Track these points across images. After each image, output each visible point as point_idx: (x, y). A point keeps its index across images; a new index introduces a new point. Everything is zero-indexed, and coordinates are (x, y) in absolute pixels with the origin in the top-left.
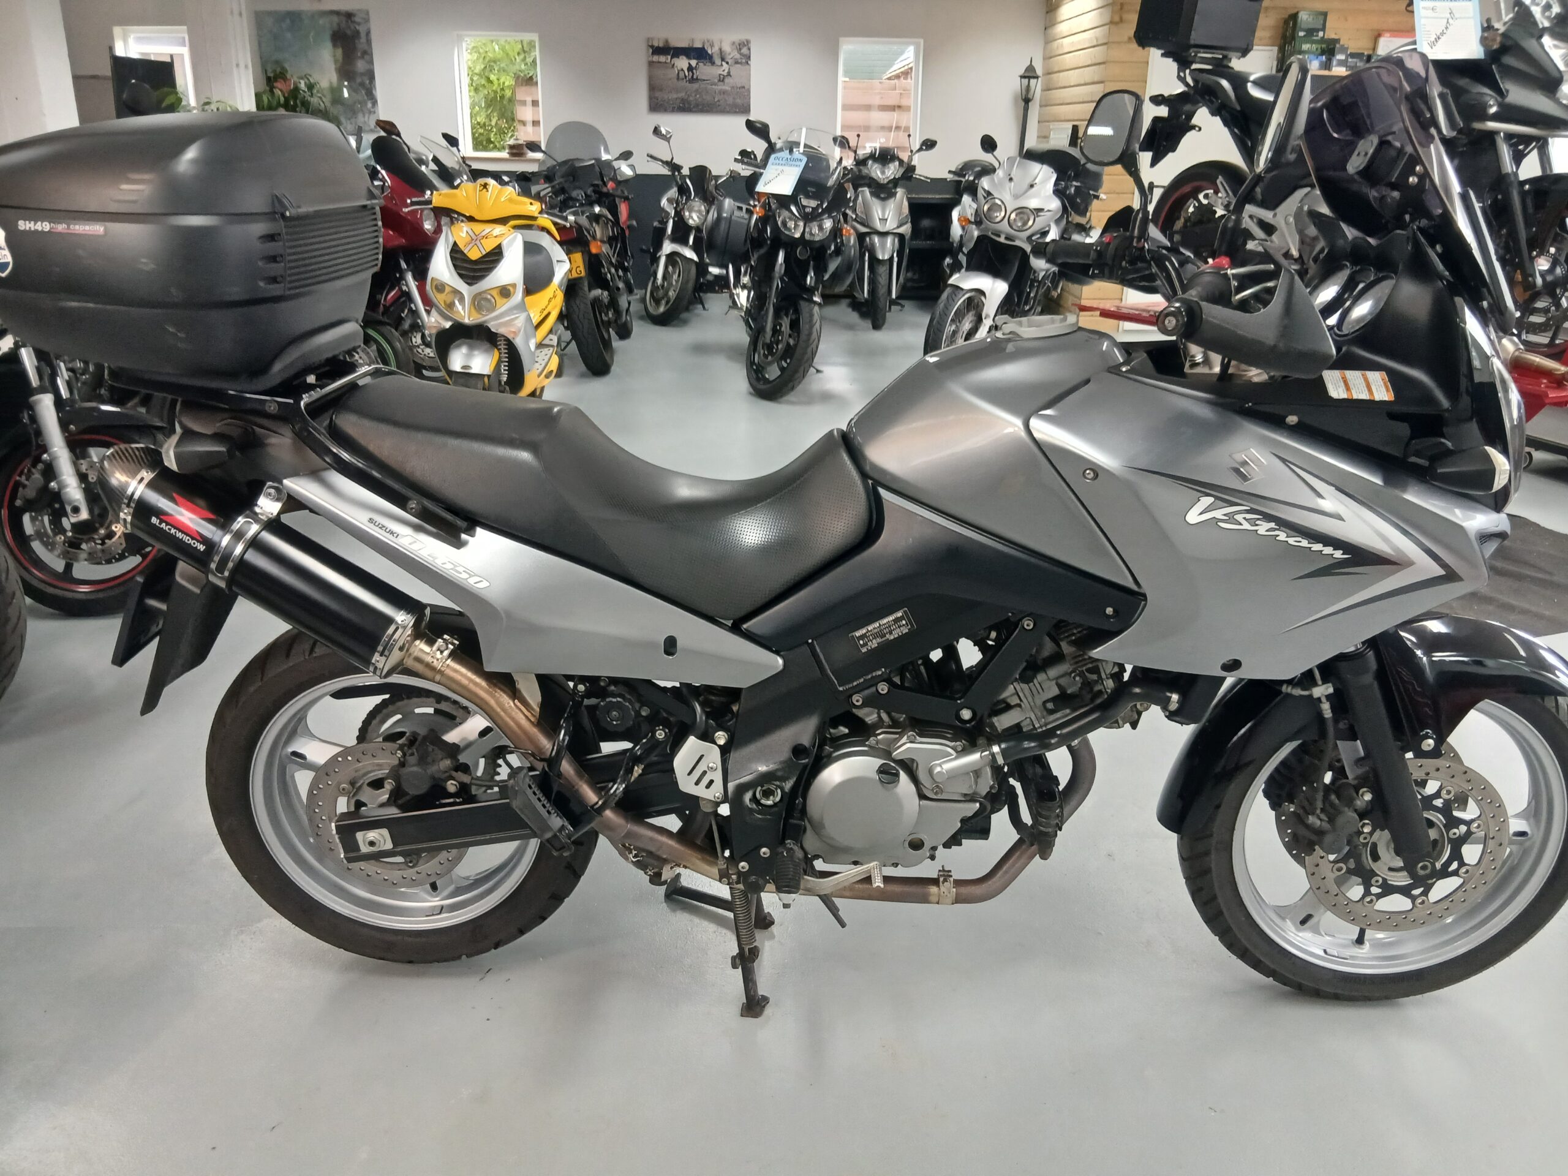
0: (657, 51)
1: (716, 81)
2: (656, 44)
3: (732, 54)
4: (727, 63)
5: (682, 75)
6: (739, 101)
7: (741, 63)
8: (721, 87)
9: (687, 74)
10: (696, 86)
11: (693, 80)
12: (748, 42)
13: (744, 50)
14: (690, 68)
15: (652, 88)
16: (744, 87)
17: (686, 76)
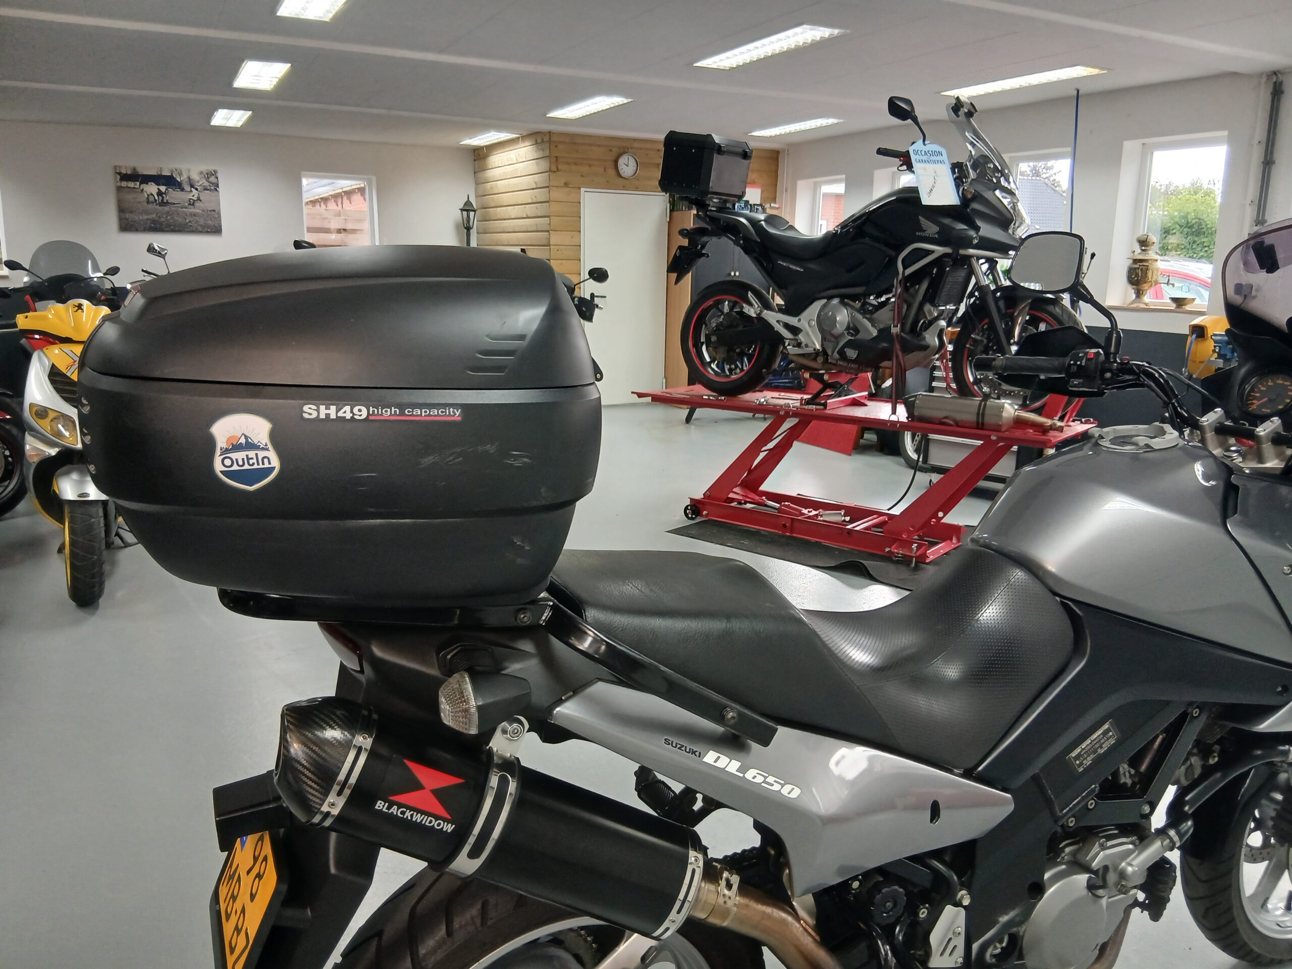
0: (125, 177)
1: (186, 204)
2: (124, 172)
3: (201, 182)
4: (197, 189)
5: (151, 199)
6: (210, 223)
7: (210, 190)
8: (192, 210)
9: (156, 198)
10: (166, 208)
11: (163, 204)
12: (215, 172)
13: (212, 179)
14: (160, 193)
15: (121, 210)
16: (214, 211)
17: (156, 200)
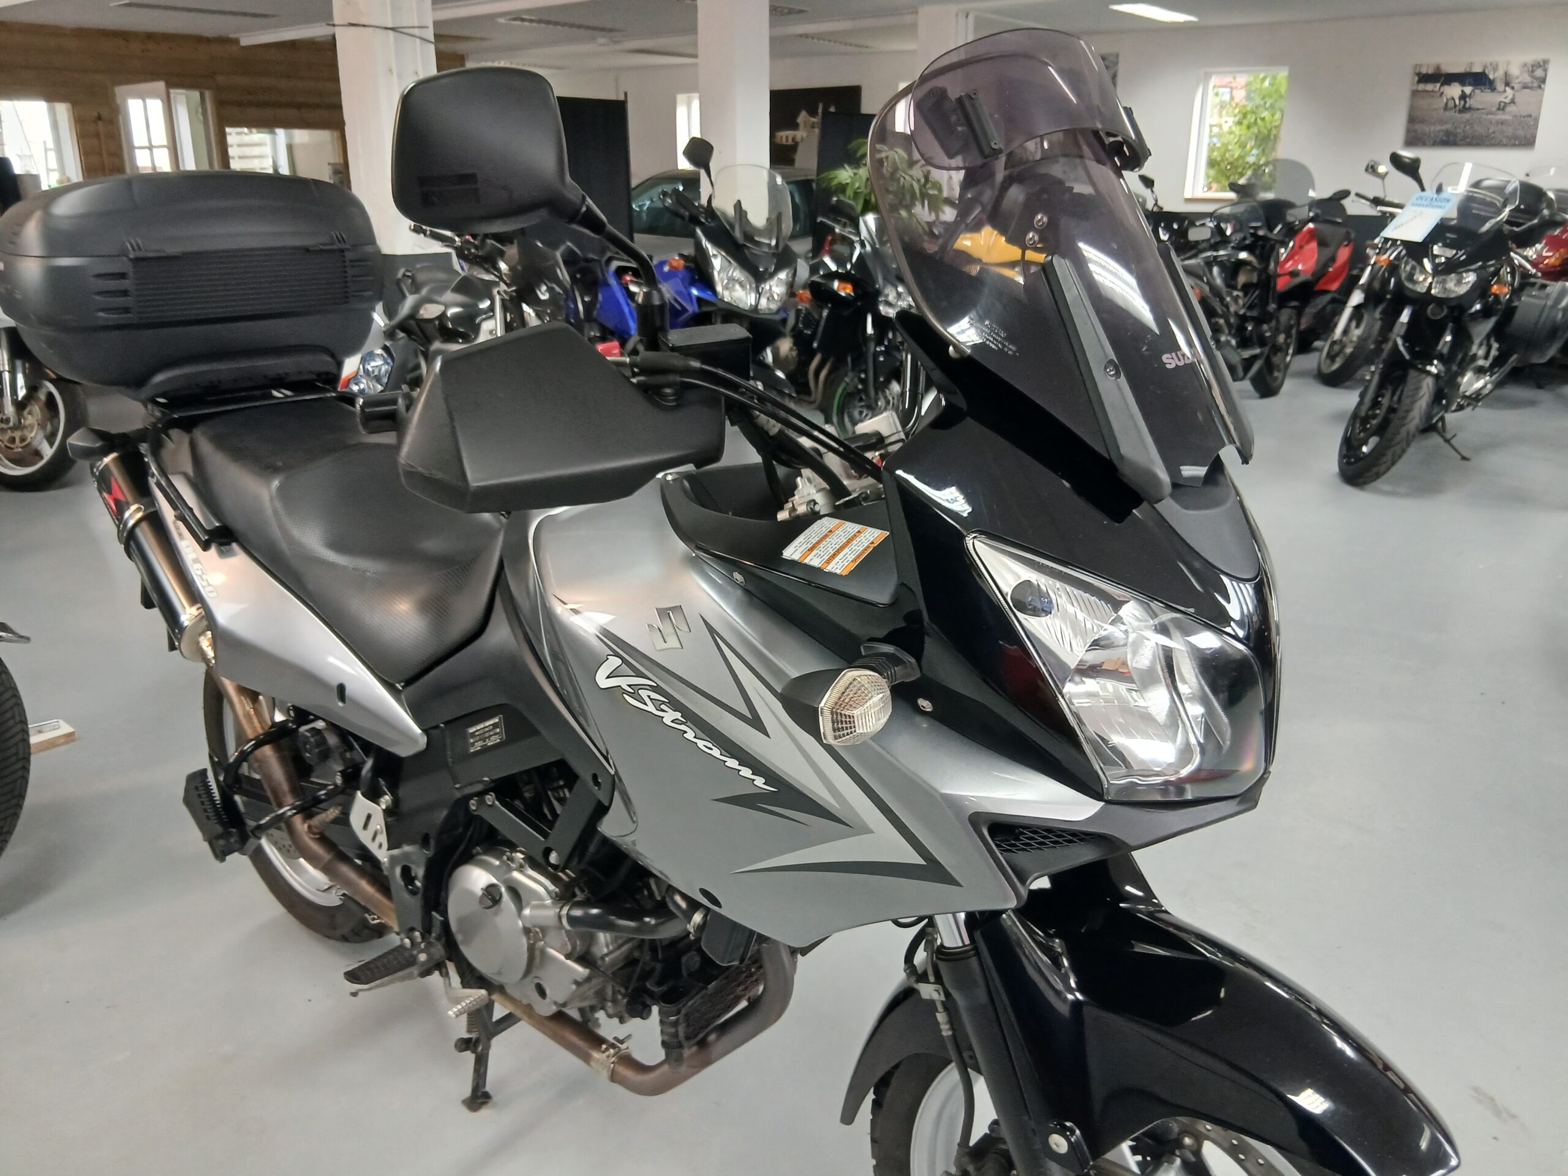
0: (1424, 78)
1: (1494, 109)
2: (1424, 71)
3: (1521, 77)
4: (1513, 88)
5: (1451, 104)
6: (1520, 132)
7: (1531, 88)
8: (1501, 116)
9: (1457, 102)
12: (1546, 62)
13: (1539, 73)
14: (1463, 97)
15: (1412, 120)
16: (1530, 116)
17: (1455, 106)
